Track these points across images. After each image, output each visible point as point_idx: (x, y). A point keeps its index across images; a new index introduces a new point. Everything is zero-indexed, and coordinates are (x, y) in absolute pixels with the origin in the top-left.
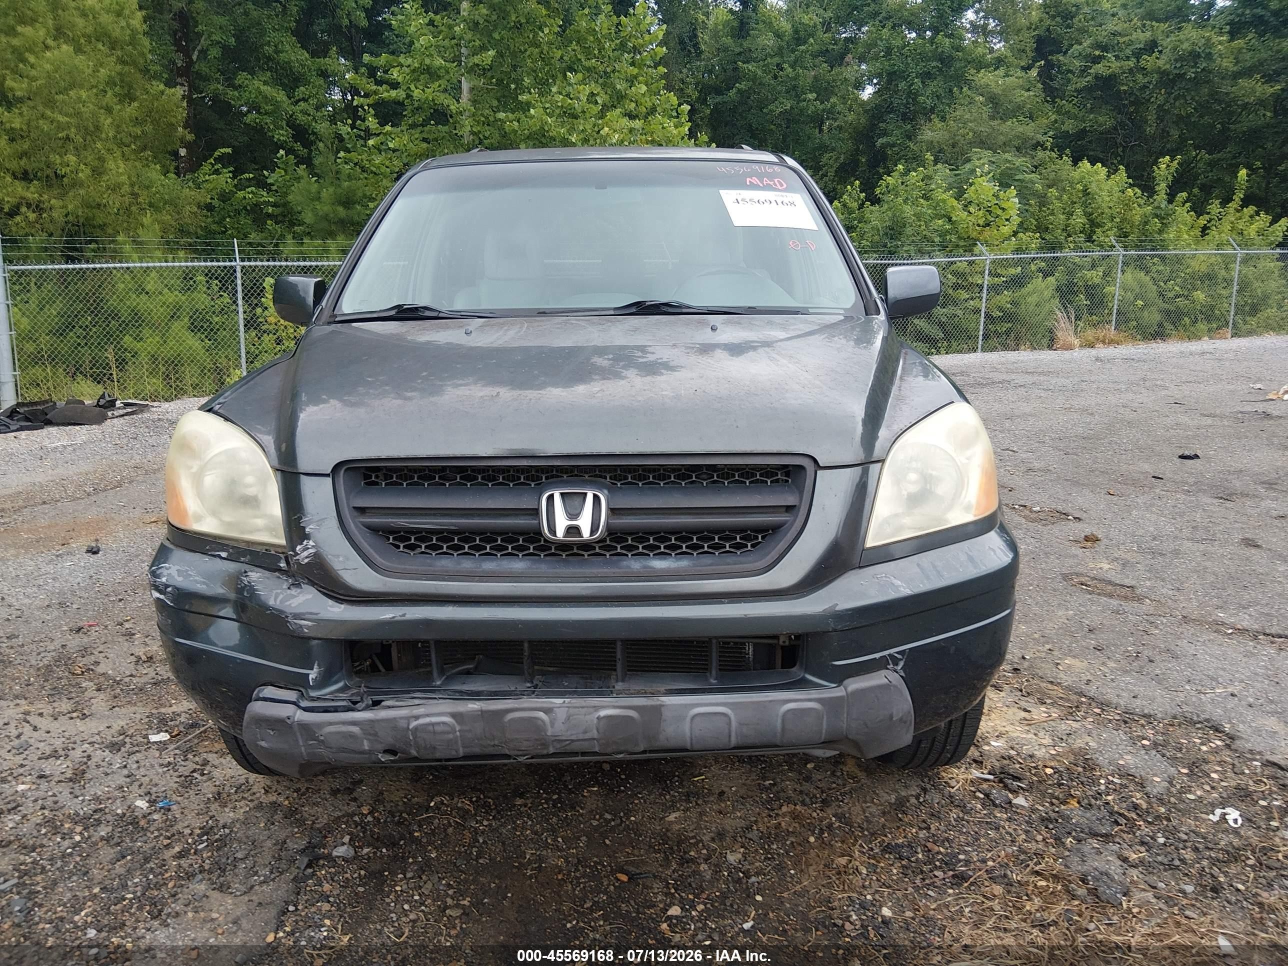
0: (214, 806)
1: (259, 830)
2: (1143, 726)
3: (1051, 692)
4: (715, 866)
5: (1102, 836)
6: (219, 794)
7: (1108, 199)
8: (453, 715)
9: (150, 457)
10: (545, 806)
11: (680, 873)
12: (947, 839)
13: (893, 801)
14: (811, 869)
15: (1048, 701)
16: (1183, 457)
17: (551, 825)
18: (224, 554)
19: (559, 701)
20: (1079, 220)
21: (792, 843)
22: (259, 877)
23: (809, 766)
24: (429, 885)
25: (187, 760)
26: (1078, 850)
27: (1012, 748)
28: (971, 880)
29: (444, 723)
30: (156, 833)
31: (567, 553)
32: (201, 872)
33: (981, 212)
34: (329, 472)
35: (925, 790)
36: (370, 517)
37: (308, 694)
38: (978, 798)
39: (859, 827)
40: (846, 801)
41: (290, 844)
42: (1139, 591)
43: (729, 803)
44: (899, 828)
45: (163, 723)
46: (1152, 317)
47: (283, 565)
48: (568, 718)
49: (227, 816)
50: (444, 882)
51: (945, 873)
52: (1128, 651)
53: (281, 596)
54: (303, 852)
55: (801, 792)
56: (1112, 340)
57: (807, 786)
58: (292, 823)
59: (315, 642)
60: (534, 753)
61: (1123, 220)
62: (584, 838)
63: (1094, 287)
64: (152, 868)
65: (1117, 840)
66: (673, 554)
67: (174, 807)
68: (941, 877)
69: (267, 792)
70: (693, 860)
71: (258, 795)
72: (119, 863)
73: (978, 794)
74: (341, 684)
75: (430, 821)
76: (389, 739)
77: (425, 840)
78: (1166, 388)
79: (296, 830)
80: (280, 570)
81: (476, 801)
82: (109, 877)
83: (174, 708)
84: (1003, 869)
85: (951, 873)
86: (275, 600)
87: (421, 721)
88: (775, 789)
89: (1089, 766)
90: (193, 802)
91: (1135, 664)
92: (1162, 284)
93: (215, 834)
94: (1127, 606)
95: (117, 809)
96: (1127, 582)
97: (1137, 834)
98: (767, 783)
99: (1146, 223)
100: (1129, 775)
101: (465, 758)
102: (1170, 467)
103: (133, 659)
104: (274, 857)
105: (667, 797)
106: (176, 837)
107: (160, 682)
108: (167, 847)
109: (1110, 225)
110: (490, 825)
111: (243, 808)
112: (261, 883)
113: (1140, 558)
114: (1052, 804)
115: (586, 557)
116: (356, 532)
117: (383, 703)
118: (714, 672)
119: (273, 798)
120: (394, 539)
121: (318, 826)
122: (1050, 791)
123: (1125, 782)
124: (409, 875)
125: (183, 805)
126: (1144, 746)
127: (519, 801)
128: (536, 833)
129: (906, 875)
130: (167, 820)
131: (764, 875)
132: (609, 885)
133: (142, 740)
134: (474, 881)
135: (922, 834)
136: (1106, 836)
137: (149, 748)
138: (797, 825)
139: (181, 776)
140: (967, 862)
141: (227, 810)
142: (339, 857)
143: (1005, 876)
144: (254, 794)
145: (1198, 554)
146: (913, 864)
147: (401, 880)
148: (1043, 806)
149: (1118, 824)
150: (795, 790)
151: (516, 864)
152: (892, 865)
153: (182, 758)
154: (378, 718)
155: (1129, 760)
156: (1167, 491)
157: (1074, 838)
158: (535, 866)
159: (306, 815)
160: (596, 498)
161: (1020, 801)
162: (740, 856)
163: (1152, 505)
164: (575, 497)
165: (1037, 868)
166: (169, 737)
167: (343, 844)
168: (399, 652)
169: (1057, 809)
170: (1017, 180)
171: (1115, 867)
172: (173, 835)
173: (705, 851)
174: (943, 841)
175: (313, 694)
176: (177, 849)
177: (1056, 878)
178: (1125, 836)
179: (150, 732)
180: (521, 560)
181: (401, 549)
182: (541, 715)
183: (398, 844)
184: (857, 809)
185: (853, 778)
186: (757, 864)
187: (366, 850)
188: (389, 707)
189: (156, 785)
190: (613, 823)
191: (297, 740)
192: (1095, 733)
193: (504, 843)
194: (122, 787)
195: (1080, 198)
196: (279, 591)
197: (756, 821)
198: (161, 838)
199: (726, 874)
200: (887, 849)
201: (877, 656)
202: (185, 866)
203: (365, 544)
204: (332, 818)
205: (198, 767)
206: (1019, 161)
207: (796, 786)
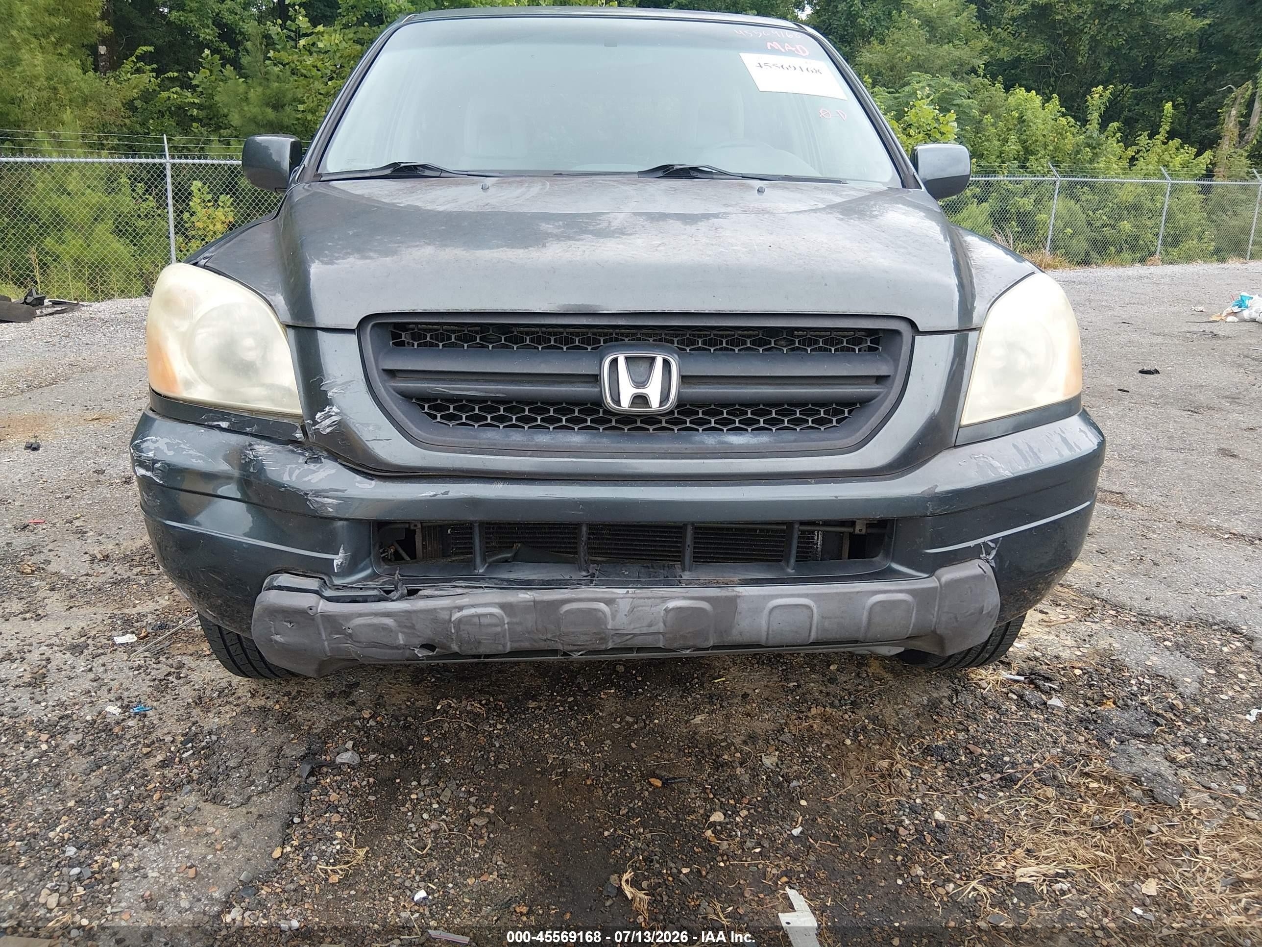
0: (196, 712)
1: (250, 735)
2: (1161, 627)
3: (1062, 594)
4: (753, 769)
5: (1143, 737)
6: (200, 698)
7: (1043, 127)
8: (502, 606)
9: (84, 355)
10: (561, 709)
11: (716, 777)
12: (988, 741)
13: (925, 702)
14: (852, 772)
15: (1063, 603)
16: (1142, 372)
17: (570, 727)
18: (224, 425)
19: (622, 591)
20: (1013, 147)
21: (828, 745)
22: (257, 786)
23: (832, 667)
24: (448, 792)
25: (159, 662)
26: (1124, 751)
27: (1036, 650)
28: (1020, 783)
29: (491, 615)
30: (133, 741)
31: (630, 427)
32: (189, 783)
33: (921, 135)
34: (354, 327)
35: (956, 692)
36: (400, 381)
37: (332, 581)
38: (1011, 699)
39: (894, 729)
40: (876, 703)
41: (287, 751)
42: (1129, 497)
43: (754, 705)
44: (935, 730)
45: (128, 624)
46: (1080, 245)
47: (299, 435)
48: (632, 610)
49: (212, 721)
50: (463, 789)
51: (992, 776)
52: (1131, 555)
53: (297, 471)
54: (303, 758)
55: (828, 694)
56: (1049, 265)
57: (832, 688)
58: (286, 728)
59: (340, 523)
60: (590, 648)
61: (1056, 149)
62: (608, 742)
63: (1026, 214)
64: (132, 779)
65: (1160, 740)
66: (750, 429)
67: (150, 713)
68: (989, 780)
69: (253, 696)
70: (725, 764)
71: (244, 699)
72: (94, 774)
73: (1010, 695)
74: (368, 572)
75: (438, 725)
76: (426, 632)
77: (436, 745)
78: (1112, 309)
79: (292, 736)
80: (295, 442)
81: (486, 704)
82: (84, 789)
83: (139, 609)
84: (1051, 771)
85: (999, 776)
86: (290, 475)
87: (466, 612)
88: (800, 691)
89: (1117, 667)
90: (171, 707)
91: (1140, 567)
92: (1091, 213)
93: (201, 741)
94: (1122, 511)
95: (85, 715)
96: (1115, 488)
97: (1179, 735)
98: (791, 684)
99: (1078, 152)
100: (1158, 676)
101: (512, 654)
102: (1133, 381)
103: (87, 558)
104: (270, 765)
105: (689, 699)
106: (157, 745)
107: (120, 582)
108: (147, 755)
109: (1043, 152)
110: (505, 729)
111: (229, 713)
112: (260, 793)
113: (1123, 466)
114: (1087, 705)
115: (651, 431)
116: (388, 399)
117: (420, 593)
118: (792, 561)
119: (260, 702)
120: (429, 407)
121: (315, 731)
122: (1082, 692)
123: (1156, 682)
124: (424, 782)
125: (160, 711)
126: (1166, 647)
127: (532, 704)
128: (555, 737)
129: (952, 778)
130: (144, 726)
131: (805, 778)
132: (642, 790)
133: (107, 642)
134: (496, 788)
135: (961, 736)
136: (1147, 736)
137: (116, 650)
138: (829, 727)
139: (154, 680)
140: (1014, 765)
141: (211, 715)
142: (344, 764)
143: (1055, 777)
144: (239, 698)
145: (1179, 462)
146: (957, 767)
147: (416, 788)
148: (1078, 707)
149: (1158, 725)
150: (821, 692)
151: (539, 769)
152: (936, 768)
153: (153, 660)
154: (415, 608)
155: (1155, 661)
156: (1136, 403)
157: (1116, 738)
158: (559, 771)
159: (300, 720)
160: (666, 363)
161: (1055, 701)
162: (775, 759)
163: (1124, 416)
164: (641, 363)
165: (1087, 770)
166: (136, 639)
167: (347, 750)
168: (424, 540)
169: (1093, 710)
170: (955, 105)
171: (1165, 768)
172: (153, 743)
173: (738, 755)
174: (984, 743)
175: (338, 582)
176: (160, 758)
177: (1107, 779)
178: (1166, 736)
179: (114, 633)
180: (578, 433)
181: (439, 419)
182: (602, 606)
183: (406, 749)
184: (888, 711)
185: (880, 680)
186: (796, 768)
187: (372, 757)
188: (428, 597)
189: (128, 689)
190: (636, 726)
191: (320, 634)
192: (1116, 634)
193: (522, 748)
194: (90, 692)
195: (1016, 125)
196: (294, 466)
197: (786, 724)
198: (140, 746)
199: (764, 777)
200: (928, 751)
201: (972, 544)
202: (170, 775)
203: (399, 413)
204: (330, 723)
205: (173, 670)
206: (957, 86)
207: (821, 688)
